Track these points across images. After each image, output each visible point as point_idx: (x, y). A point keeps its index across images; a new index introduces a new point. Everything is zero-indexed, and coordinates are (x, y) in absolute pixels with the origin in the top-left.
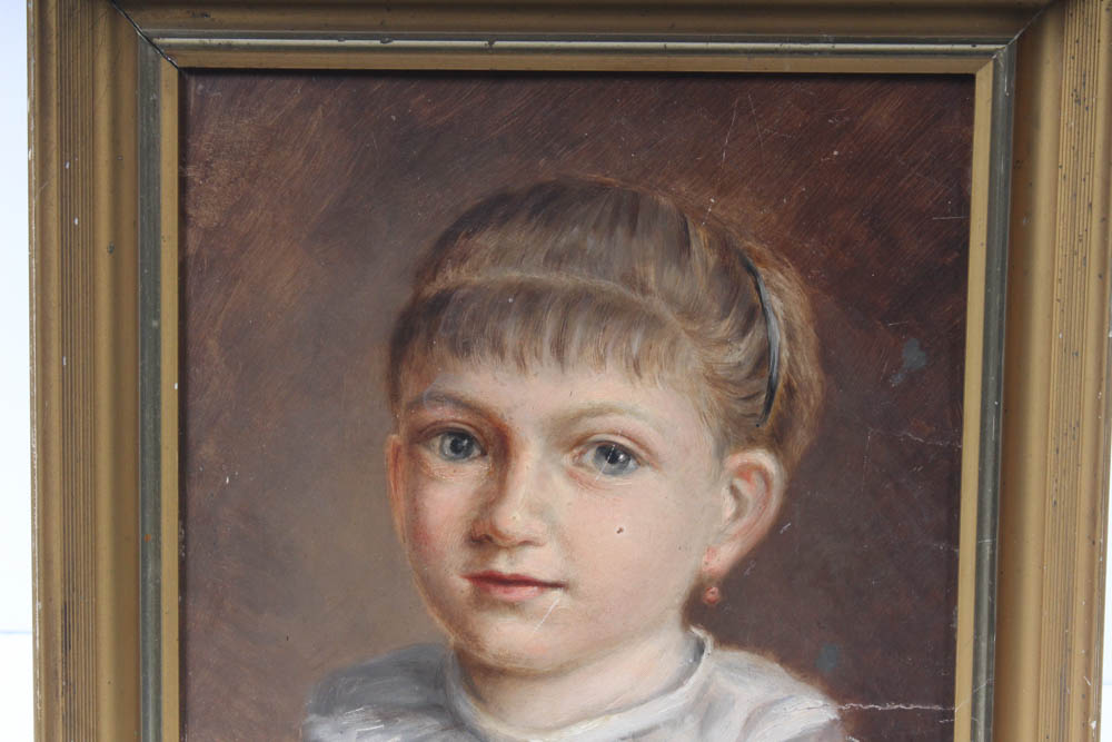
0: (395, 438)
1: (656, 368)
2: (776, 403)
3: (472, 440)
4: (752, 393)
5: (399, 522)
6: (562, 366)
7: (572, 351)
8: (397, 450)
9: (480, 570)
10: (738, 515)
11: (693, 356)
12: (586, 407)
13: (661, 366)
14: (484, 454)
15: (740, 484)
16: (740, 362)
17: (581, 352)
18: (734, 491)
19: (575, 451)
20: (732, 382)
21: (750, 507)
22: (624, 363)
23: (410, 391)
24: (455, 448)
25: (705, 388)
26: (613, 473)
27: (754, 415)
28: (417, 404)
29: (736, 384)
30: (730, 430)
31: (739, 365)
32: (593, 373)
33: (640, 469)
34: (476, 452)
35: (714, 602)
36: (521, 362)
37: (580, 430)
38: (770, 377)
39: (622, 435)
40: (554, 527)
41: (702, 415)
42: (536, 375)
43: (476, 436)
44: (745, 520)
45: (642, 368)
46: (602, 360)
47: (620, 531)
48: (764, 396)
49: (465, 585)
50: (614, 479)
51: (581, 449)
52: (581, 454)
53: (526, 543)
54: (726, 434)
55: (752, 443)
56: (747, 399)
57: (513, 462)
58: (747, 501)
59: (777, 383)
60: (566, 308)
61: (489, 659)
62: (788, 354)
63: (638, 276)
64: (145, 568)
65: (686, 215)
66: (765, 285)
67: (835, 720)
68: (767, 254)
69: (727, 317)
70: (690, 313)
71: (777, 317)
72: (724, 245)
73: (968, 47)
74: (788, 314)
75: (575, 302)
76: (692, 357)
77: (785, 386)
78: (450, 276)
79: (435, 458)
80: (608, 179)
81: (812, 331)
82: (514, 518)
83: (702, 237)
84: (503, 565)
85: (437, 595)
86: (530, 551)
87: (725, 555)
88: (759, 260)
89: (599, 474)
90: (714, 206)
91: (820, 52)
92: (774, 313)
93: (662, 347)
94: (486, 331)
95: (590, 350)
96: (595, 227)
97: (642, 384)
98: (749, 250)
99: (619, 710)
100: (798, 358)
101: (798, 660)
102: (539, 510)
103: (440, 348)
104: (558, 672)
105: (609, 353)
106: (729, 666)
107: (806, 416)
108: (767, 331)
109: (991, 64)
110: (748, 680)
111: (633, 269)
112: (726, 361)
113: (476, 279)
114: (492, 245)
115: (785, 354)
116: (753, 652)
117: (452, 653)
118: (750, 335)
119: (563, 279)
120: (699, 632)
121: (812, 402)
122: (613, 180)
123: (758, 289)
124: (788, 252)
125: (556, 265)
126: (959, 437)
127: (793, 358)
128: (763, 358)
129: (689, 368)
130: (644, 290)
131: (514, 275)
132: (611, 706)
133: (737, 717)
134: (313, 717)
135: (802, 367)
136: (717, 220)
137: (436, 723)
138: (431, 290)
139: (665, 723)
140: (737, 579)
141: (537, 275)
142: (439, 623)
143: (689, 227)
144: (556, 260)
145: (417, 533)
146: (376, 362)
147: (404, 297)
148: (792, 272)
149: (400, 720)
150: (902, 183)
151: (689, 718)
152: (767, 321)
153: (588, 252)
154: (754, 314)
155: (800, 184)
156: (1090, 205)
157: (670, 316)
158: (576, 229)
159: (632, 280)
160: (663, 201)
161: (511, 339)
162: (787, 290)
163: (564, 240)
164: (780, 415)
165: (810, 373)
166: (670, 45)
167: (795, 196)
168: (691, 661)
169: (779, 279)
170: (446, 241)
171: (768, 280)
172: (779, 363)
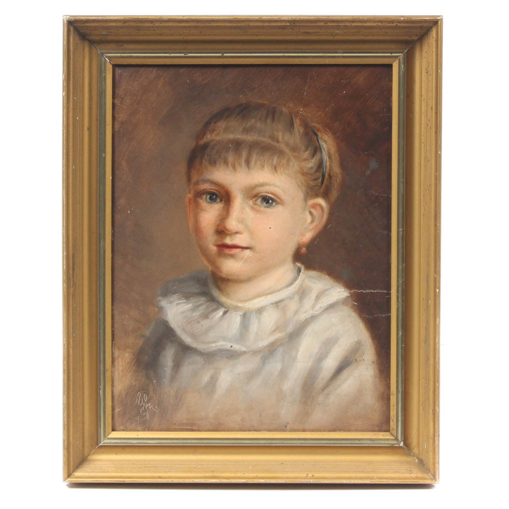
0: (190, 196)
1: (282, 169)
2: (325, 181)
3: (217, 196)
4: (317, 177)
5: (191, 226)
6: (249, 169)
7: (252, 164)
8: (190, 200)
9: (220, 243)
10: (312, 222)
12: (258, 183)
13: (284, 169)
14: (221, 201)
15: (313, 211)
17: (255, 163)
18: (311, 213)
19: (254, 199)
20: (309, 174)
21: (317, 219)
22: (271, 168)
23: (195, 178)
24: (211, 199)
25: (300, 176)
26: (268, 207)
27: (318, 186)
28: (197, 183)
29: (312, 175)
30: (309, 191)
31: (312, 168)
32: (260, 172)
33: (277, 206)
34: (218, 200)
35: (303, 254)
36: (234, 167)
37: (255, 192)
38: (323, 172)
39: (271, 193)
40: (246, 226)
41: (299, 186)
42: (239, 172)
43: (219, 194)
44: (315, 224)
45: (277, 169)
46: (263, 166)
47: (270, 228)
48: (321, 179)
49: (214, 249)
50: (268, 209)
51: (256, 198)
52: (256, 200)
53: (237, 233)
54: (307, 193)
55: (317, 196)
56: (315, 180)
57: (232, 203)
58: (315, 216)
59: (325, 174)
60: (250, 148)
61: (224, 276)
63: (275, 136)
64: (100, 242)
65: (292, 115)
66: (321, 139)
67: (348, 296)
68: (321, 128)
69: (307, 150)
70: (294, 149)
72: (306, 125)
73: (389, 54)
74: (329, 149)
75: (253, 146)
76: (295, 165)
77: (328, 175)
78: (209, 137)
79: (204, 203)
81: (337, 156)
82: (232, 224)
83: (298, 122)
84: (228, 241)
85: (204, 252)
86: (238, 236)
87: (308, 236)
88: (318, 130)
89: (263, 207)
90: (302, 111)
91: (338, 57)
92: (324, 149)
93: (284, 162)
94: (222, 156)
96: (260, 119)
97: (277, 175)
98: (314, 126)
99: (270, 293)
100: (333, 165)
101: (335, 275)
102: (241, 221)
103: (205, 163)
104: (249, 280)
105: (266, 164)
106: (310, 277)
107: (336, 186)
108: (321, 155)
109: (398, 61)
110: (316, 281)
111: (274, 134)
112: (308, 166)
113: (218, 138)
114: (223, 126)
115: (328, 164)
116: (319, 271)
117: (210, 273)
118: (315, 157)
119: (249, 137)
120: (299, 265)
121: (338, 181)
123: (318, 140)
124: (329, 127)
125: (246, 133)
126: (390, 193)
127: (331, 165)
128: (320, 165)
129: (294, 169)
130: (278, 141)
131: (231, 136)
132: (268, 292)
133: (313, 295)
134: (160, 298)
135: (334, 168)
137: (205, 299)
138: (202, 142)
139: (288, 298)
140: (312, 245)
141: (239, 136)
142: (206, 262)
143: (294, 119)
144: (246, 131)
145: (197, 230)
146: (183, 168)
147: (193, 144)
148: (330, 134)
149: (192, 298)
150: (368, 103)
151: (296, 296)
152: (321, 152)
153: (257, 128)
154: (317, 150)
155: (332, 103)
156: (432, 108)
157: (287, 150)
158: (253, 120)
160: (284, 110)
161: (231, 158)
162: (328, 141)
163: (249, 124)
164: (327, 186)
165: (337, 170)
166: (286, 54)
167: (330, 107)
168: (296, 275)
169: (326, 137)
170: (208, 124)
171: (321, 137)
172: (326, 167)
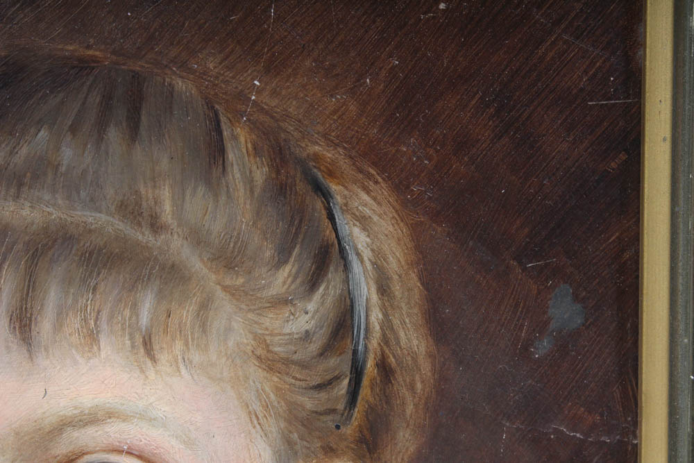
1: (179, 346)
2: (365, 391)
4: (328, 377)
6: (29, 351)
7: (45, 326)
11: (235, 325)
12: (70, 412)
13: (186, 344)
16: (307, 332)
17: (58, 325)
20: (294, 362)
22: (128, 343)
25: (256, 373)
27: (333, 411)
29: (303, 365)
30: (295, 436)
31: (307, 336)
32: (81, 360)
38: (355, 352)
39: (129, 453)
45: (156, 347)
46: (92, 337)
48: (346, 382)
54: (290, 443)
55: (330, 454)
56: (319, 387)
59: (365, 362)
60: (34, 256)
62: (380, 316)
63: (144, 204)
65: (217, 106)
66: (343, 212)
68: (344, 164)
69: (286, 262)
70: (228, 259)
71: (362, 262)
72: (277, 152)
74: (378, 253)
76: (233, 328)
77: (377, 365)
80: (90, 52)
81: (416, 279)
83: (242, 139)
88: (331, 174)
90: (259, 91)
92: (358, 254)
93: (186, 313)
95: (74, 322)
96: (74, 129)
97: (157, 372)
98: (316, 157)
100: (396, 322)
105: (104, 326)
107: (410, 409)
108: (347, 281)
111: (137, 192)
112: (287, 331)
115: (376, 316)
118: (322, 289)
119: (26, 212)
121: (419, 386)
122: (97, 53)
123: (331, 218)
125: (13, 191)
127: (390, 321)
129: (231, 343)
130: (156, 226)
135: (402, 334)
136: (267, 113)
143: (224, 127)
144: (13, 182)
148: (383, 190)
150: (540, 52)
152: (347, 267)
153: (63, 169)
154: (327, 257)
155: (390, 55)
157: (196, 263)
158: (43, 134)
159: (132, 210)
160: (180, 85)
162: (375, 218)
163: (24, 151)
164: (371, 409)
165: (415, 342)
167: (383, 73)
169: (364, 202)
171: (346, 205)
172: (367, 330)
